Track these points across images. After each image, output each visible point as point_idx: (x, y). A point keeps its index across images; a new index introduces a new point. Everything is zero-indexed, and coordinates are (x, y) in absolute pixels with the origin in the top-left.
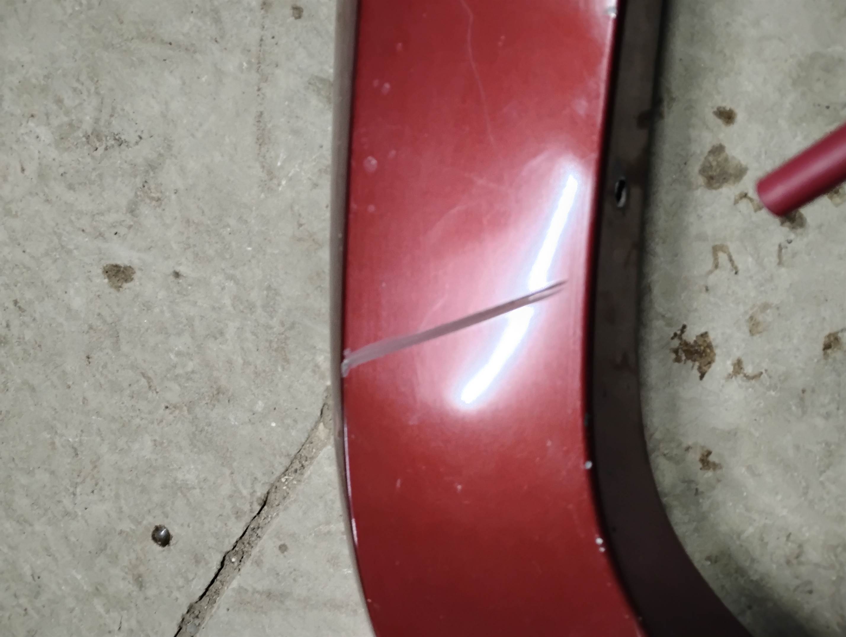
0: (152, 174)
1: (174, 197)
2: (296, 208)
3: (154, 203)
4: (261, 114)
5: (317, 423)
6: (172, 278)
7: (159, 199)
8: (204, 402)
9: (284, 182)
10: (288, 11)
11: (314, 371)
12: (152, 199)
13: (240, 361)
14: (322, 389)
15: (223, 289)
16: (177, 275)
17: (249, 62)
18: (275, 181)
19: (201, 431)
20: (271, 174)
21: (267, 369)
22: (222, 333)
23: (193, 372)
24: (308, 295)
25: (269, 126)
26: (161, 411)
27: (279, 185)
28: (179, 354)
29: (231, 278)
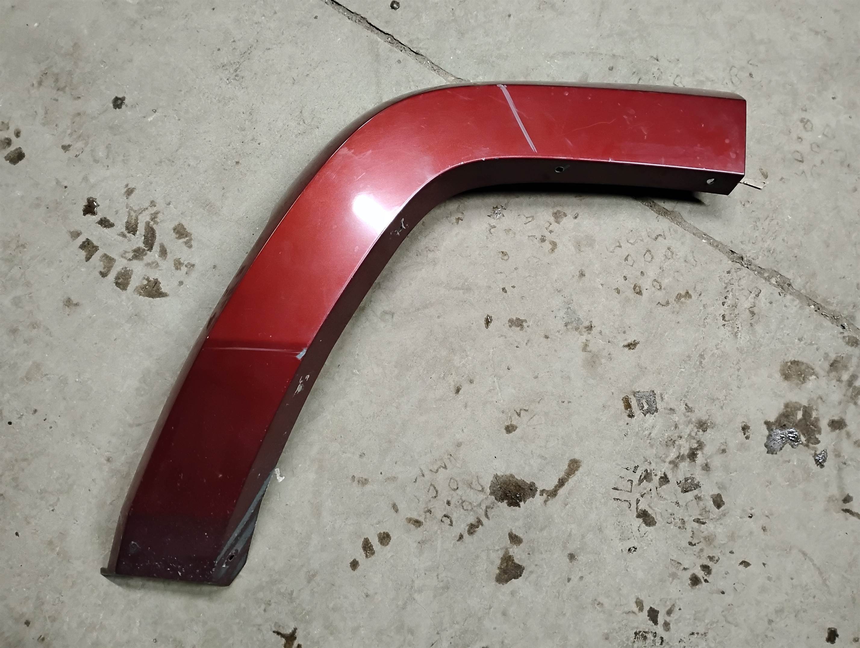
0: (550, 6)
1: (541, 15)
2: (539, 68)
3: (538, 6)
4: (574, 54)
5: (454, 77)
6: (508, 14)
7: (540, 8)
8: (457, 27)
9: (549, 63)
10: (611, 65)
11: (475, 75)
12: (540, 6)
13: (476, 44)
14: (469, 79)
15: (505, 36)
16: (510, 16)
17: (593, 49)
18: (549, 59)
19: (444, 25)
20: (552, 57)
21: (474, 55)
22: (487, 35)
23: (470, 22)
24: (506, 73)
25: (570, 57)
26: (451, 7)
27: (548, 61)
28: (476, 16)
29: (510, 41)
